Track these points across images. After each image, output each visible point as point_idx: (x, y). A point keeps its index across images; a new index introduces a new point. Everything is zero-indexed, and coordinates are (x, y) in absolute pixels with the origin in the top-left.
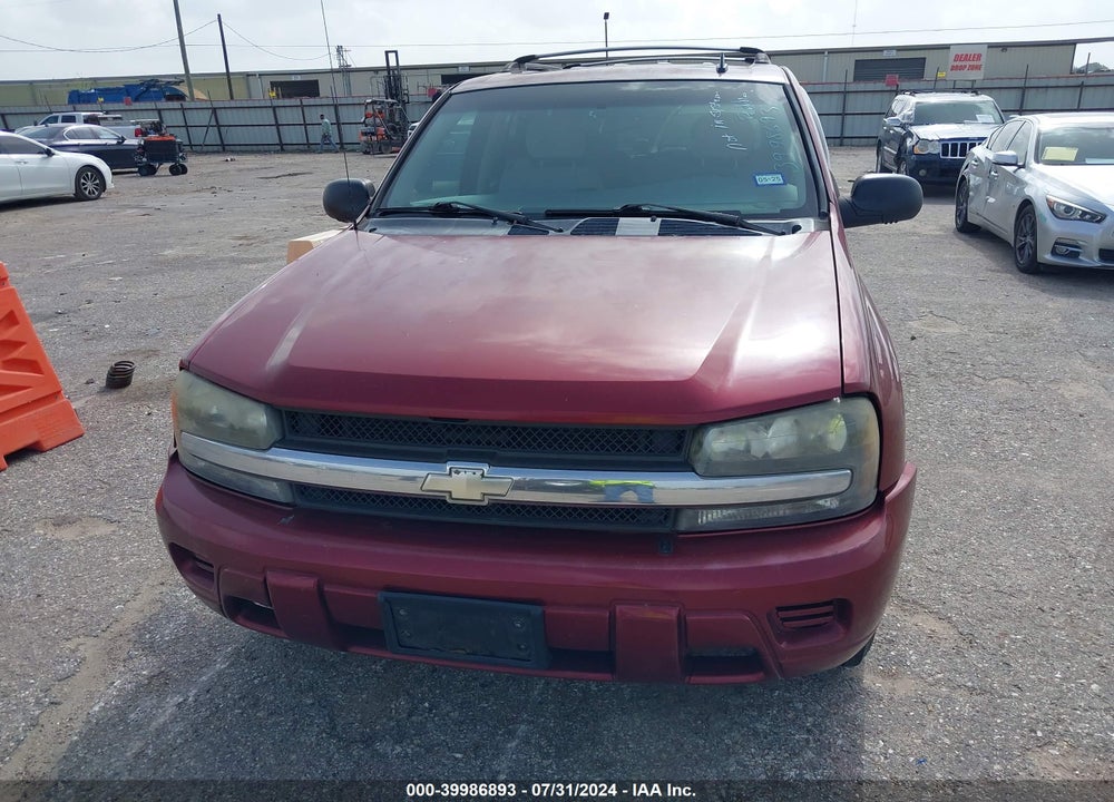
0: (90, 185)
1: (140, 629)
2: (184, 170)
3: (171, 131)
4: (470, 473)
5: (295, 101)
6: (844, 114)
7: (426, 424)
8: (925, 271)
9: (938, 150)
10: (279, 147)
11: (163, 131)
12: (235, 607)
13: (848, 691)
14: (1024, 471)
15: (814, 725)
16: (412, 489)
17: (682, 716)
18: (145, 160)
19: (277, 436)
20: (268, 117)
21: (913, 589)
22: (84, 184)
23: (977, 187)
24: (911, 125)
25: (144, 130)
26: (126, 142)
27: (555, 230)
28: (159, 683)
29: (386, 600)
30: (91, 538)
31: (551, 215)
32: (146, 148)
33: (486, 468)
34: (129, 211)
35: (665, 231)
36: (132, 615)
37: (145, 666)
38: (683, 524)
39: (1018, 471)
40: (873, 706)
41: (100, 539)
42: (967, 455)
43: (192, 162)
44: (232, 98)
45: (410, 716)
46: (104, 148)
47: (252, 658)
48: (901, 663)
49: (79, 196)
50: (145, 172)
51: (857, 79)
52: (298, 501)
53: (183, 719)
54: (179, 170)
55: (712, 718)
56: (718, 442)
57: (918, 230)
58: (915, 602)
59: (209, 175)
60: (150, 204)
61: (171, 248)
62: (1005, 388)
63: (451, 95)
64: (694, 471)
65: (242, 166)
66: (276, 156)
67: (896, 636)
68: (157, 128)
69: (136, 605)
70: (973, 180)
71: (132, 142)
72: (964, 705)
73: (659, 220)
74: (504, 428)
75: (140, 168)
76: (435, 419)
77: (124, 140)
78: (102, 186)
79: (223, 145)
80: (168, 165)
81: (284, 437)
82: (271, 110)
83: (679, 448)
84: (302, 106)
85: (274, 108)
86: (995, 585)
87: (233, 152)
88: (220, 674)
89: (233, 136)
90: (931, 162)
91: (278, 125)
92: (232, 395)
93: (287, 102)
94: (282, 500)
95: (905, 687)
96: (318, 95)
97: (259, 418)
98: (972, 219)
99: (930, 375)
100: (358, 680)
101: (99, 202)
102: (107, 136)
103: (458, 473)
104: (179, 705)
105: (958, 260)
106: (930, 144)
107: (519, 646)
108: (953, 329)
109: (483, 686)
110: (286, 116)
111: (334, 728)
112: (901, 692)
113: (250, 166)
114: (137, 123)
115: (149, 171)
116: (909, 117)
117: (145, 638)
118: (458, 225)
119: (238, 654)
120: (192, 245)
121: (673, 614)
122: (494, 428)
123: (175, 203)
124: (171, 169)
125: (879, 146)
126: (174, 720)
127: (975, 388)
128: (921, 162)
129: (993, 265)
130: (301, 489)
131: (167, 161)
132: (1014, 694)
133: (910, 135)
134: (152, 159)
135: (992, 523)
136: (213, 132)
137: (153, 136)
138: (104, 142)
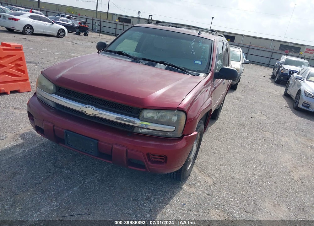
0: (61, 34)
1: (23, 134)
2: (87, 35)
3: (88, 25)
4: (90, 108)
5: (122, 23)
6: (271, 58)
7: (85, 95)
8: (267, 103)
9: (288, 72)
10: (115, 35)
11: (86, 24)
12: (38, 129)
13: (177, 187)
14: (257, 154)
15: (164, 191)
16: (78, 109)
17: (135, 182)
18: (78, 30)
19: (55, 91)
20: (114, 26)
21: (209, 171)
22: (60, 33)
23: (291, 84)
24: (283, 64)
25: (81, 23)
26: (74, 25)
27: (142, 63)
28: (21, 146)
29: (66, 132)
30: (21, 113)
31: (144, 59)
32: (79, 27)
33: (95, 108)
34: (68, 43)
35: (166, 69)
36: (22, 131)
37: (20, 141)
38: (135, 131)
39: (256, 153)
40: (181, 192)
41: (23, 114)
42: (245, 147)
43: (90, 34)
44: (112, 20)
45: (73, 166)
46: (68, 25)
47: (44, 146)
48: (194, 185)
49: (58, 36)
50: (77, 33)
51: (280, 49)
52: (56, 107)
53: (23, 154)
54: (86, 35)
55: (141, 184)
56: (148, 114)
57: (273, 92)
58: (207, 174)
59: (94, 38)
60: (74, 42)
61: (74, 53)
62: (267, 135)
63: (133, 26)
64: (139, 119)
65: (103, 38)
66: (113, 37)
67: (197, 179)
68: (85, 23)
69: (24, 129)
70: (291, 82)
71: (76, 25)
72: (203, 197)
73: (167, 66)
74: (102, 100)
75: (76, 32)
76: (87, 94)
77: (74, 24)
78: (64, 35)
79: (101, 31)
80: (84, 33)
81: (56, 92)
82: (115, 24)
83: (138, 113)
84: (124, 25)
85: (116, 24)
86: (230, 175)
87: (103, 33)
88: (35, 147)
89: (104, 29)
90: (286, 75)
91: (116, 29)
92: (49, 81)
93: (120, 23)
94: (52, 106)
95: (191, 190)
96: (130, 23)
97: (52, 87)
98: (288, 93)
99: (250, 127)
100: (66, 156)
101: (62, 38)
102: (70, 23)
103: (88, 107)
104: (23, 151)
105: (278, 102)
106: (286, 71)
107: (92, 149)
108: (264, 118)
109: (93, 164)
110: (119, 27)
111: (55, 164)
112: (190, 191)
113: (105, 38)
114: (80, 21)
115: (78, 34)
116: (283, 62)
117: (23, 136)
118: (121, 57)
119: (42, 145)
120: (80, 54)
121: (125, 149)
122: (99, 99)
123: (81, 43)
124: (84, 34)
125: (274, 68)
126: (21, 153)
127: (259, 133)
128: (282, 75)
129: (287, 105)
130: (57, 105)
131: (84, 32)
132: (217, 198)
133: (282, 67)
134: (80, 31)
135: (240, 162)
136: (99, 27)
137: (83, 25)
138: (69, 24)
